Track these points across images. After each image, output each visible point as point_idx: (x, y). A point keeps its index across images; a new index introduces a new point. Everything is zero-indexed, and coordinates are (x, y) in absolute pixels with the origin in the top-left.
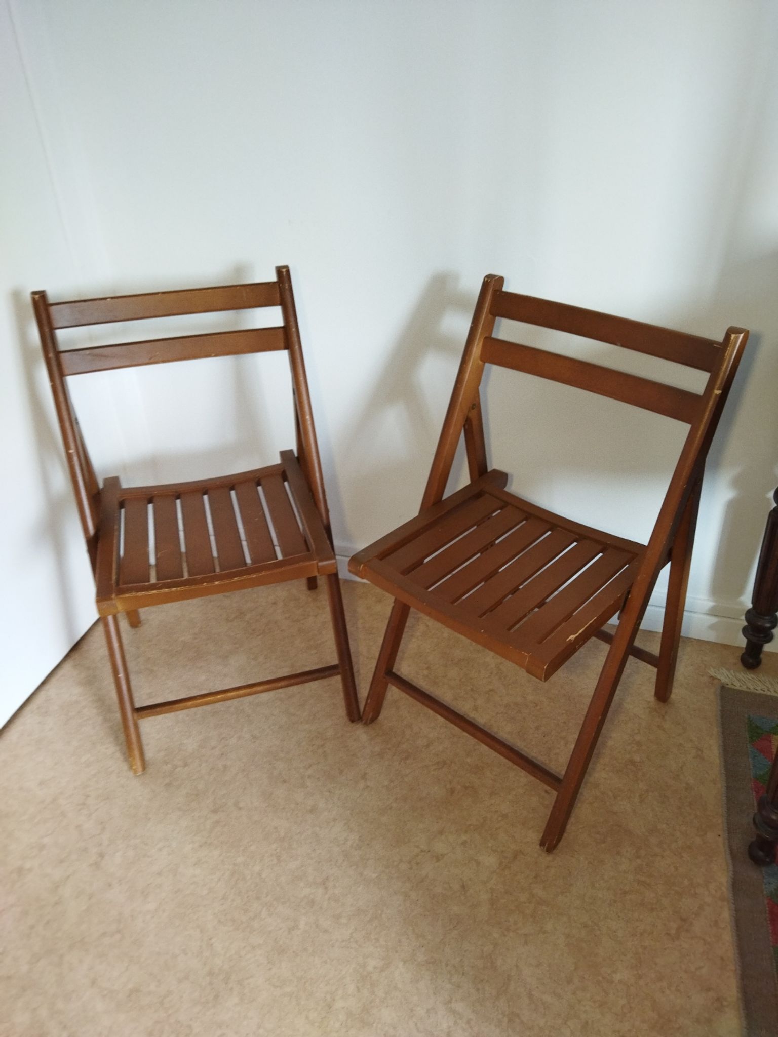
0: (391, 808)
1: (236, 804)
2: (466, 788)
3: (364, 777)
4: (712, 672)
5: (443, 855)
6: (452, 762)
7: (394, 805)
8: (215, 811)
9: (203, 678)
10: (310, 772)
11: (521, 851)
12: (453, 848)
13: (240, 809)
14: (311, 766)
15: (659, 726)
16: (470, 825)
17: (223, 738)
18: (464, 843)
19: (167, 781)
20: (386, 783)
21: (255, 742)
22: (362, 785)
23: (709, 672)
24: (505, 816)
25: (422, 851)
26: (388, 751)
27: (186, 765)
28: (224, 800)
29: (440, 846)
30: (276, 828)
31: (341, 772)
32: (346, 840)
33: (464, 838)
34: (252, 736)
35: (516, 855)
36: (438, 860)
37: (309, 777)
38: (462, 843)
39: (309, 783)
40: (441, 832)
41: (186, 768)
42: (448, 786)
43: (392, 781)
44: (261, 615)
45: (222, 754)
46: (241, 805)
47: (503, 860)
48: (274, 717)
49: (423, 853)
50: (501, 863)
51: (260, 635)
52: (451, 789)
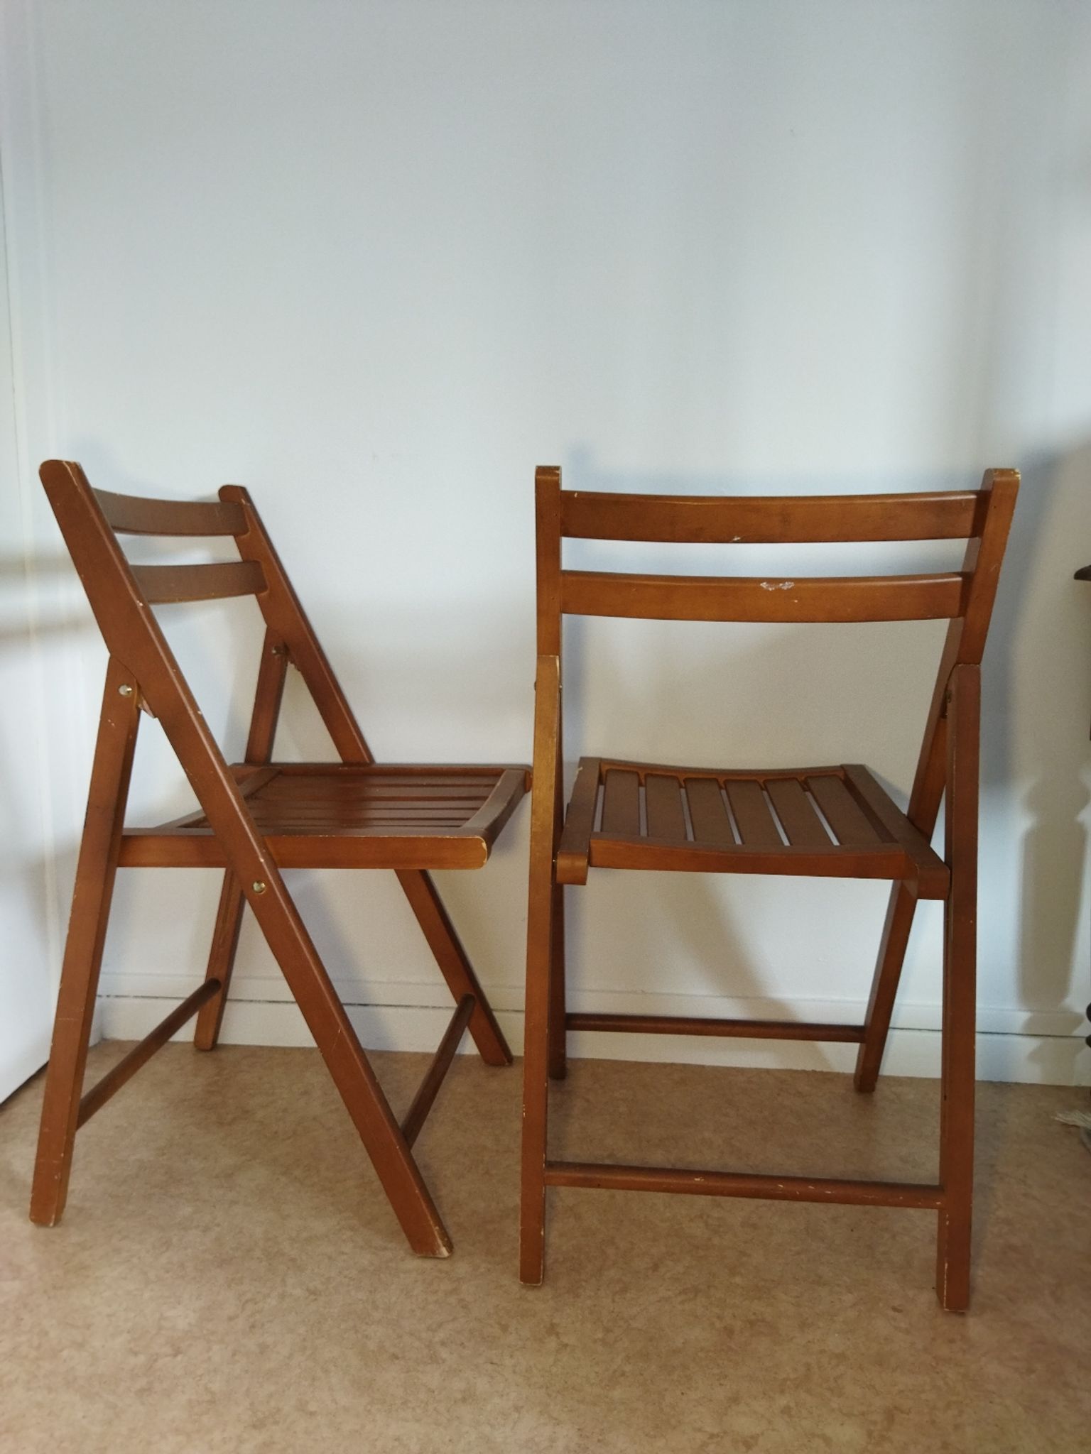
0: (623, 1374)
1: (302, 1407)
2: (752, 1323)
3: (552, 1330)
4: (1061, 1117)
5: (755, 1438)
6: (709, 1287)
7: (628, 1368)
8: (258, 1425)
9: (190, 1209)
10: (441, 1335)
11: (896, 1408)
12: (770, 1422)
13: (312, 1414)
14: (440, 1325)
15: (1025, 1195)
16: (785, 1380)
17: (247, 1301)
18: (786, 1411)
19: (142, 1383)
20: (600, 1335)
21: (316, 1299)
22: (552, 1343)
23: (1057, 1119)
24: (841, 1357)
25: (712, 1436)
26: (584, 1284)
27: (177, 1352)
28: (273, 1404)
29: (743, 1424)
30: (397, 1439)
31: (505, 1328)
32: (553, 1440)
33: (783, 1401)
34: (308, 1290)
35: (890, 1415)
36: (748, 1446)
37: (443, 1343)
38: (782, 1412)
39: (444, 1353)
40: (735, 1400)
41: (179, 1358)
42: (718, 1325)
43: (608, 1330)
44: (285, 1110)
45: (253, 1326)
46: (312, 1407)
47: (872, 1428)
48: (345, 1257)
49: (715, 1440)
50: (870, 1434)
51: (289, 1138)
52: (725, 1328)
